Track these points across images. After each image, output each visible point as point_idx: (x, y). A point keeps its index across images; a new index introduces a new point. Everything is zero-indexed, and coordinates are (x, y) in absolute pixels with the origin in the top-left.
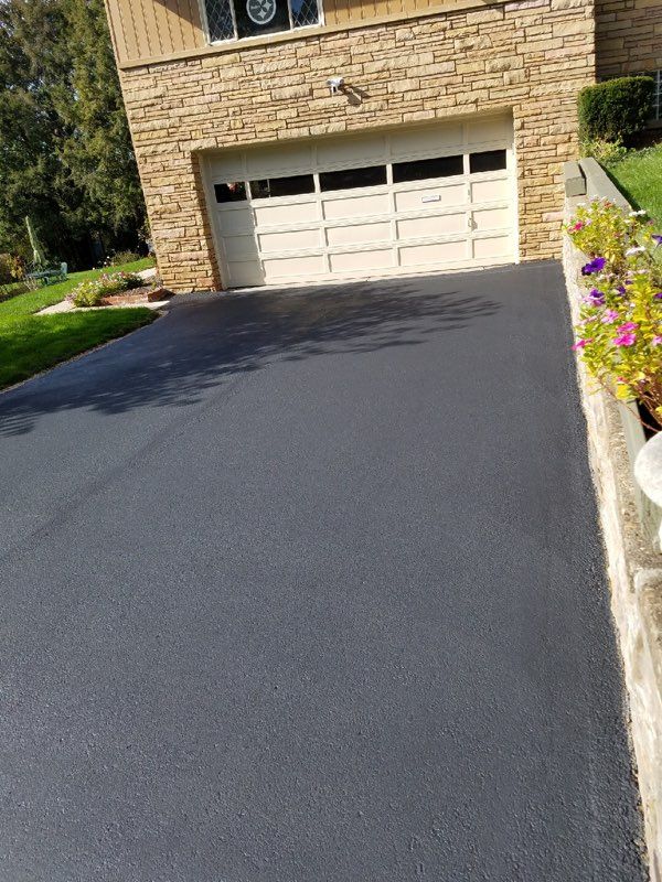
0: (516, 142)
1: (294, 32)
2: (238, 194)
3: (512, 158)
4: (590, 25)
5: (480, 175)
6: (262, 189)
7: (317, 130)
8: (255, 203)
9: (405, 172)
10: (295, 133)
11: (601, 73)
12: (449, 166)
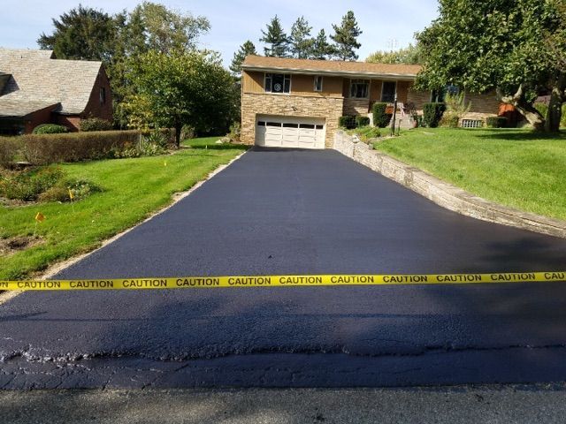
0: (326, 124)
1: (284, 93)
2: (263, 124)
4: (342, 105)
5: (317, 130)
7: (286, 114)
8: (267, 127)
9: (302, 126)
10: (280, 114)
11: (344, 114)
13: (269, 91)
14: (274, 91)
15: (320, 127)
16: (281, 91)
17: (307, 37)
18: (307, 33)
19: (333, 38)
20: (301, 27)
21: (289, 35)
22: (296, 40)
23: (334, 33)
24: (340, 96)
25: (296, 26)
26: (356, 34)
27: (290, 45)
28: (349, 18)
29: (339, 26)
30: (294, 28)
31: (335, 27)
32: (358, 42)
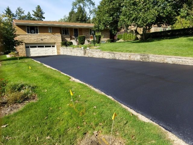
0: (56, 45)
2: (29, 47)
3: (55, 46)
4: (61, 38)
5: (53, 48)
6: (31, 47)
7: (38, 42)
8: (30, 48)
10: (36, 42)
11: (62, 41)
12: (50, 47)
13: (29, 33)
14: (31, 33)
15: (54, 46)
16: (35, 33)
17: (23, 15)
18: (23, 13)
19: (34, 15)
20: (20, 11)
21: (15, 14)
22: (19, 16)
23: (33, 13)
24: (59, 34)
25: (17, 11)
26: (42, 13)
27: (16, 18)
28: (39, 8)
29: (35, 11)
30: (16, 12)
31: (34, 11)
32: (43, 16)
